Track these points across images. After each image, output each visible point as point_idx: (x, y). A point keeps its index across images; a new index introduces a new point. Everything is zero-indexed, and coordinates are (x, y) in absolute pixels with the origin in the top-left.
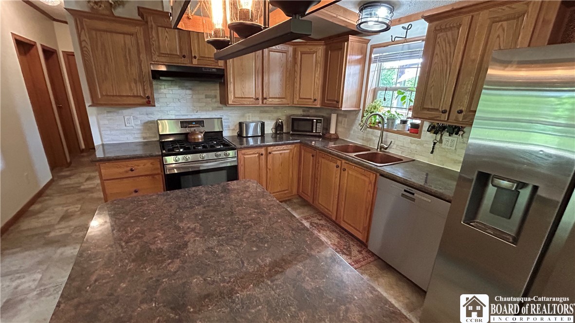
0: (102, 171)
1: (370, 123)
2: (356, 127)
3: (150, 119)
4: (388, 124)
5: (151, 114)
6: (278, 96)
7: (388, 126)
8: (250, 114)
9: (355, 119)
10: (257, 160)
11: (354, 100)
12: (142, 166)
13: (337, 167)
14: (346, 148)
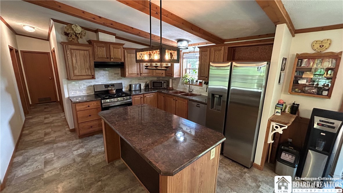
0: (77, 107)
1: (185, 82)
2: (180, 84)
3: (90, 85)
4: (191, 82)
5: (91, 82)
6: (146, 73)
7: (191, 83)
8: (134, 81)
9: (179, 81)
10: (140, 100)
11: (178, 74)
12: (92, 104)
13: (174, 100)
14: (177, 92)
